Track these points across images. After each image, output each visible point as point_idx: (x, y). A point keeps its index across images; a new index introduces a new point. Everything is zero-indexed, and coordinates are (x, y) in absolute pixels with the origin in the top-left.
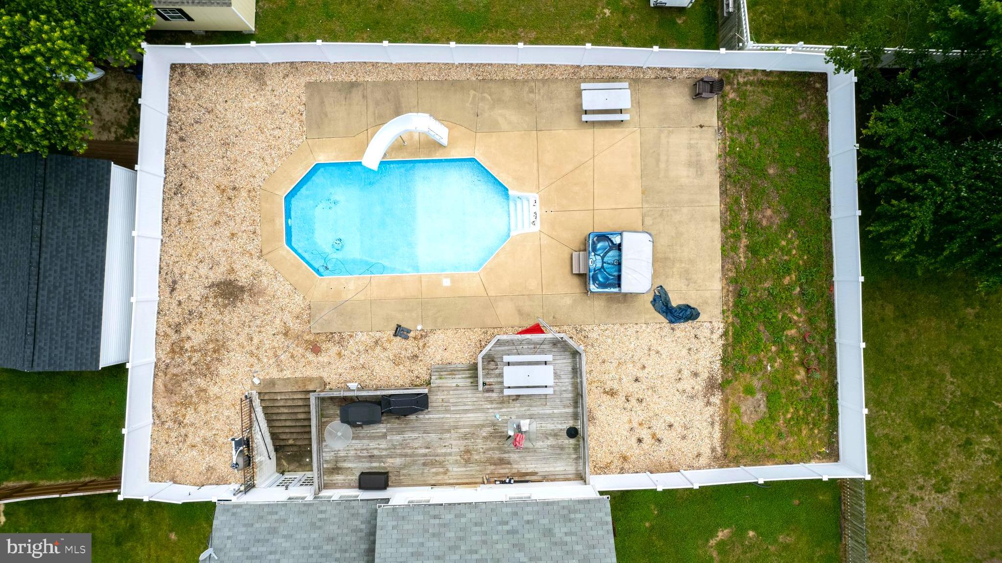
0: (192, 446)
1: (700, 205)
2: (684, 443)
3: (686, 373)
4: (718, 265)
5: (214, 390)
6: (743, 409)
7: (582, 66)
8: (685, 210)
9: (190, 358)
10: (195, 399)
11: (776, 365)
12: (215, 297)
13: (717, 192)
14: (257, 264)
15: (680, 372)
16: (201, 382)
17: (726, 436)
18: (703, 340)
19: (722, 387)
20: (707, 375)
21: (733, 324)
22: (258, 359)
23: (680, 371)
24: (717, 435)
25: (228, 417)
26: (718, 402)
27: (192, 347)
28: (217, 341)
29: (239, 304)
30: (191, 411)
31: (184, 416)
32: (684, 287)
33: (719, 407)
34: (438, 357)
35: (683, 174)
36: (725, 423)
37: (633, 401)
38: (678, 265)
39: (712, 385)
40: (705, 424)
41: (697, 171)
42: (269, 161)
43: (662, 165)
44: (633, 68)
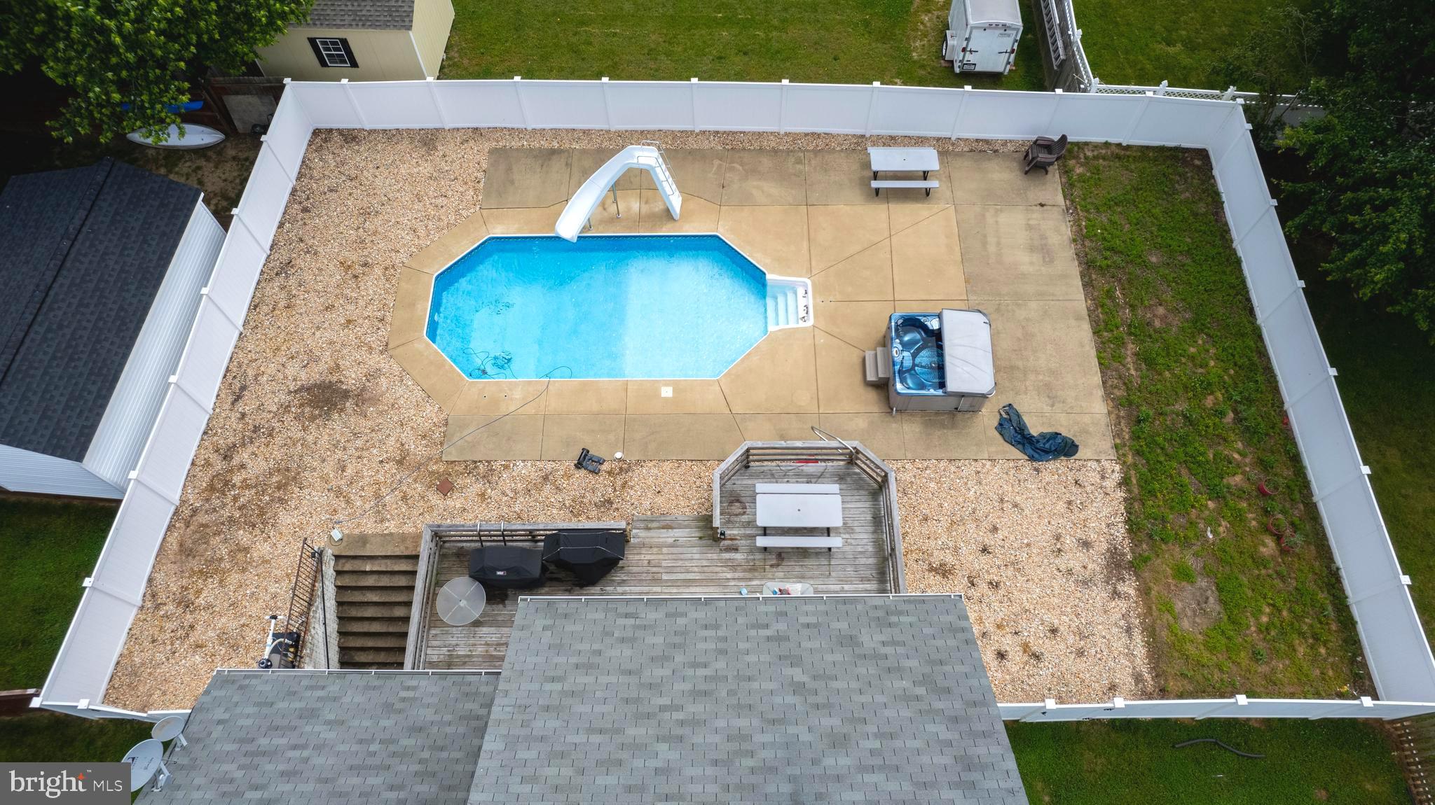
0: (197, 646)
1: (1055, 298)
2: (1081, 665)
3: (1068, 541)
4: (1097, 379)
5: (262, 549)
6: (1179, 605)
7: (868, 135)
8: (1033, 305)
9: (235, 499)
10: (226, 565)
11: (1221, 529)
12: (302, 405)
13: (1078, 283)
14: (375, 360)
15: (1058, 539)
16: (243, 536)
17: (1156, 653)
18: (1089, 489)
19: (1136, 566)
20: (1105, 546)
21: (1135, 465)
22: (348, 502)
23: (1058, 537)
24: (1140, 651)
25: (274, 596)
26: (1132, 592)
27: (245, 480)
28: (288, 470)
29: (336, 416)
30: (213, 583)
31: (199, 592)
32: (1047, 409)
33: (1136, 602)
35: (1022, 259)
36: (1151, 632)
37: (983, 587)
38: (1032, 377)
39: (1116, 565)
40: (1115, 630)
41: (1044, 258)
42: (422, 232)
43: (992, 249)
44: (939, 139)
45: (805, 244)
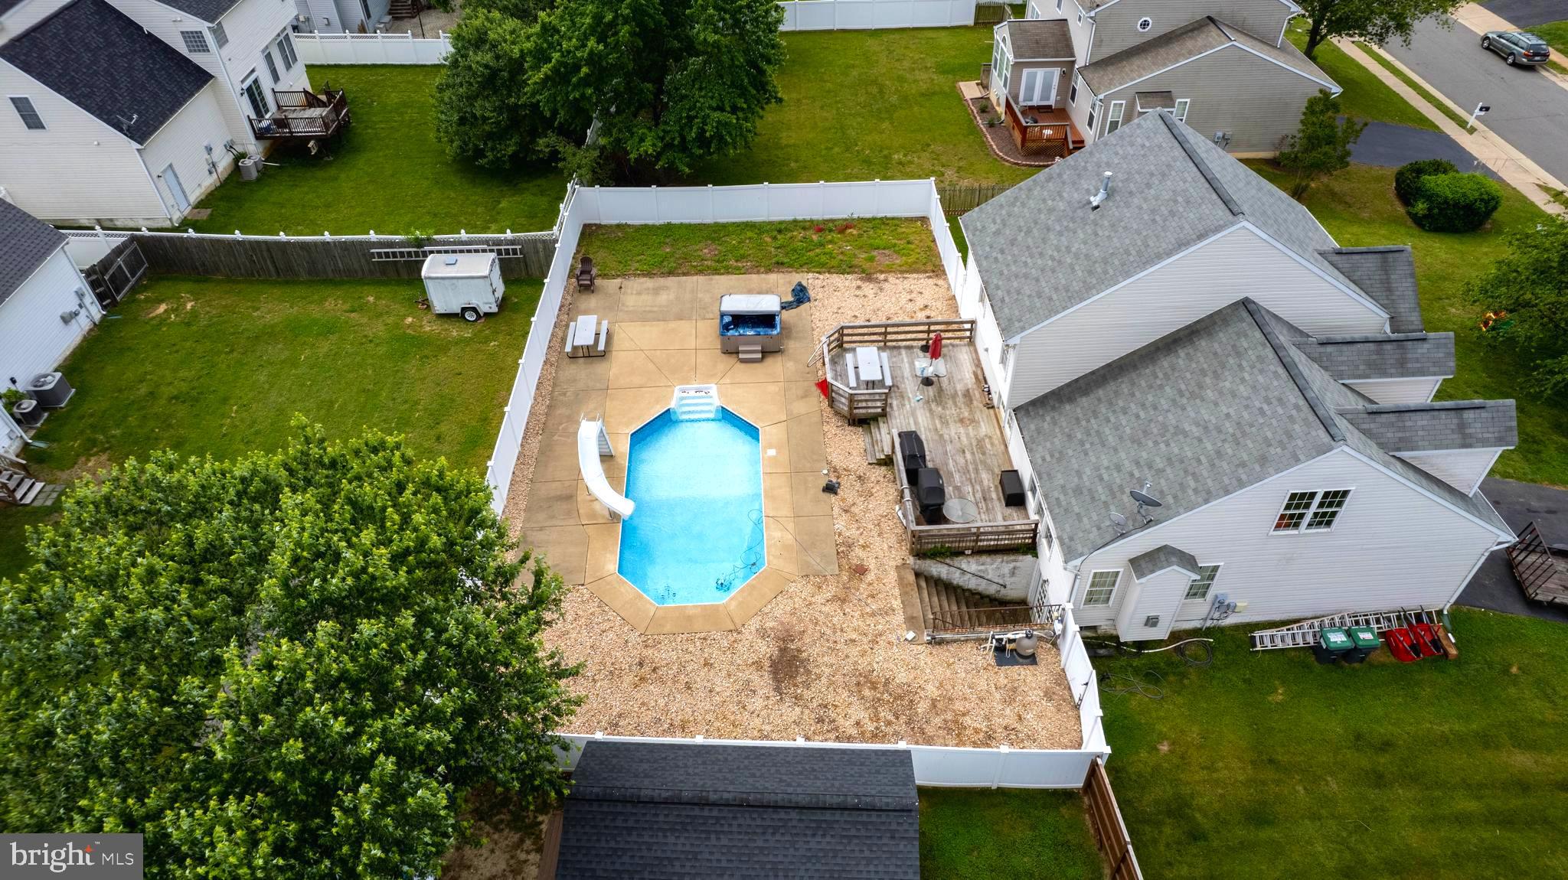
0: (1020, 719)
1: (695, 287)
4: (754, 276)
5: (932, 690)
6: (888, 262)
8: (700, 295)
9: (889, 723)
10: (949, 716)
11: (844, 244)
12: (795, 685)
13: (685, 278)
14: (749, 633)
15: (857, 296)
16: (922, 707)
17: (915, 271)
18: (825, 284)
19: (868, 273)
20: (858, 282)
21: (807, 269)
22: (881, 635)
25: (967, 672)
26: (883, 276)
27: (871, 719)
28: (858, 684)
29: (805, 655)
30: (967, 721)
31: (977, 731)
33: (889, 275)
34: (858, 459)
35: (663, 298)
36: (903, 272)
39: (868, 277)
40: (906, 282)
41: (663, 289)
42: (606, 626)
45: (644, 389)
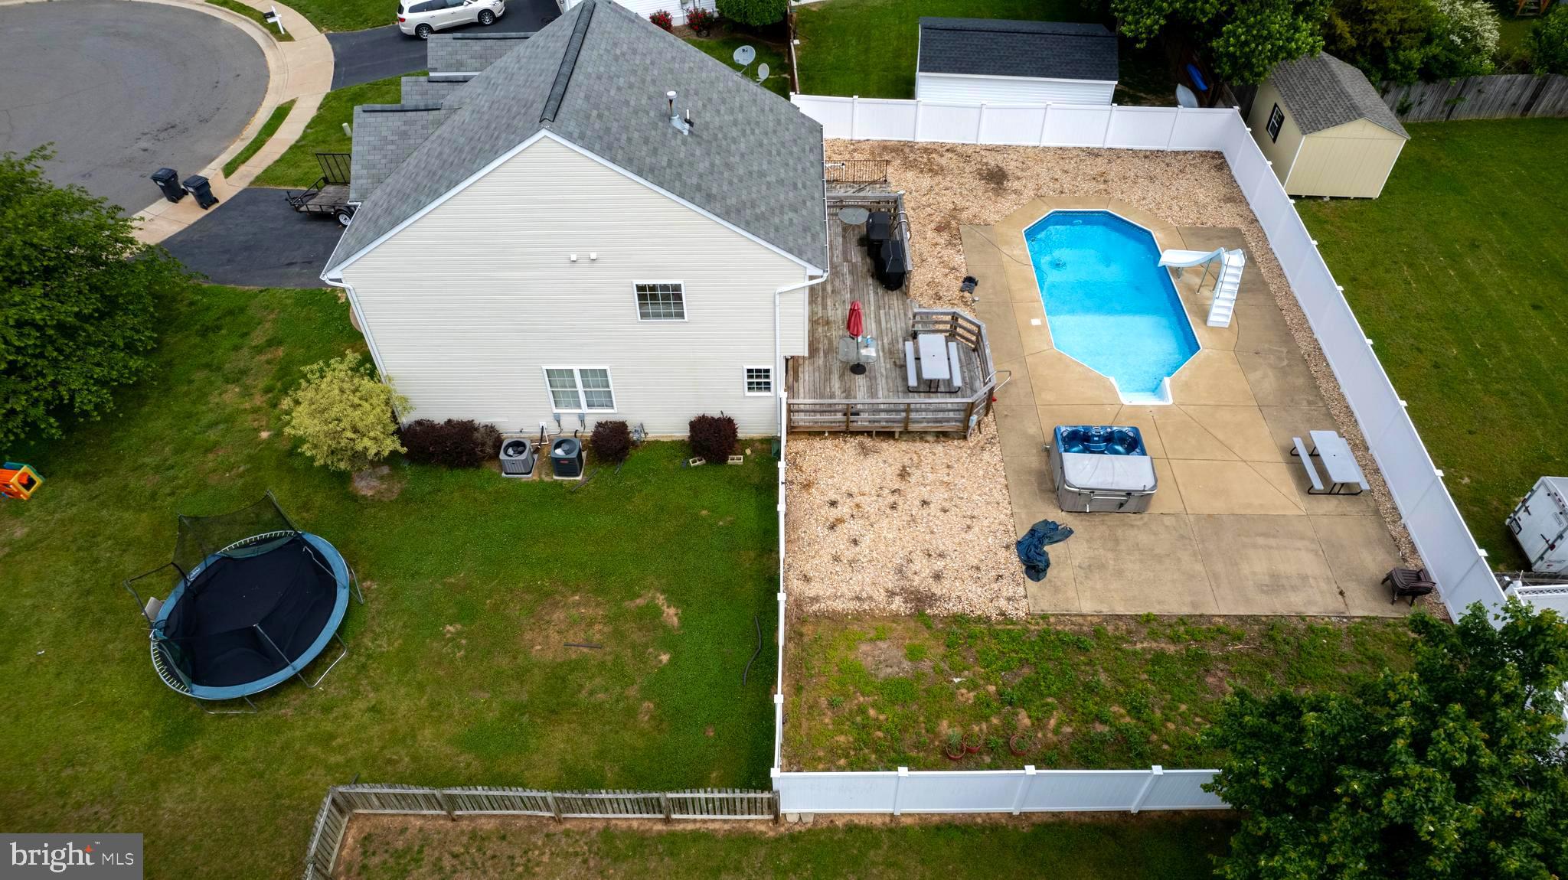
1: (1214, 588)
2: (827, 558)
3: (939, 564)
4: (1120, 610)
6: (883, 645)
7: (1370, 452)
8: (1199, 567)
9: (921, 157)
10: (879, 159)
11: (964, 691)
12: (988, 170)
13: (1242, 611)
14: (1028, 192)
15: (940, 555)
16: (897, 162)
17: (836, 619)
18: (995, 586)
19: (919, 615)
20: (938, 592)
21: (1027, 631)
23: (941, 555)
24: (839, 606)
26: (894, 607)
27: (933, 158)
28: (942, 171)
29: (983, 182)
32: (1076, 563)
33: (884, 609)
35: (1257, 565)
36: (858, 616)
37: (891, 499)
38: (1110, 555)
39: (920, 600)
40: (858, 589)
41: (1267, 586)
43: (1261, 541)
44: (1395, 508)
45: (1212, 403)
